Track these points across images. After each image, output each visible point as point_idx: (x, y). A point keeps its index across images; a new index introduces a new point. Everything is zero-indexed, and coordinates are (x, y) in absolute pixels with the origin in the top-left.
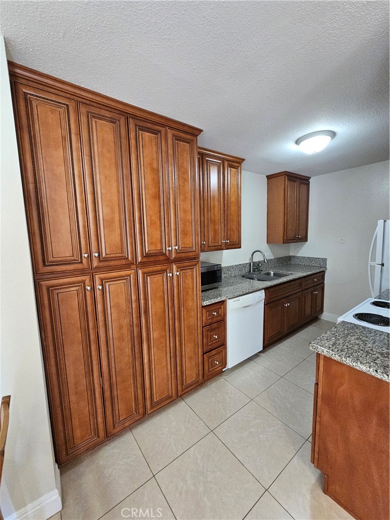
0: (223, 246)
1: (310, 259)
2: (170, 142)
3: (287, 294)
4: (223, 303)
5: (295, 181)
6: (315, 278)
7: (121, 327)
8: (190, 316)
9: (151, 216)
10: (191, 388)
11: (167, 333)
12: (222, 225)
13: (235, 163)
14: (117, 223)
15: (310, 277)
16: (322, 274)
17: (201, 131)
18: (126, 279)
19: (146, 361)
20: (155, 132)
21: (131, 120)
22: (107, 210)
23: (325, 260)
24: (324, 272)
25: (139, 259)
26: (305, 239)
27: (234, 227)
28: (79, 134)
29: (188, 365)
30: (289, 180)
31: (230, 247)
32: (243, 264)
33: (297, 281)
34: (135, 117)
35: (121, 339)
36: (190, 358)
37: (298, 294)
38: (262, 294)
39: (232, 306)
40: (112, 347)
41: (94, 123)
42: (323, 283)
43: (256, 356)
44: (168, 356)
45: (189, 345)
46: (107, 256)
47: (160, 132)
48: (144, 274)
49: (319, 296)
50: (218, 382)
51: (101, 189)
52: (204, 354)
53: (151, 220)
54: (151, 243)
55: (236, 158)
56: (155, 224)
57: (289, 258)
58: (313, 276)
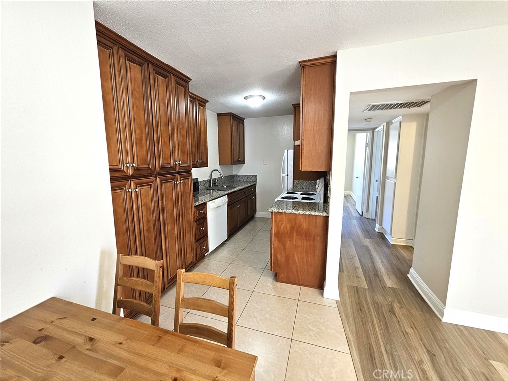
0: (198, 165)
1: (247, 176)
2: (173, 85)
3: (238, 199)
4: (205, 204)
5: (236, 120)
6: (252, 188)
7: (148, 222)
8: (188, 214)
9: (164, 138)
10: (190, 267)
11: (175, 226)
12: (197, 149)
13: (203, 102)
14: (144, 141)
15: (249, 188)
16: (254, 186)
17: (191, 80)
18: (150, 185)
19: (163, 248)
20: (165, 77)
21: (150, 65)
22: (138, 131)
23: (256, 176)
24: (256, 184)
25: (158, 170)
26: (243, 162)
27: (204, 151)
28: (119, 71)
29: (188, 250)
30: (233, 119)
31: (202, 165)
32: (206, 180)
33: (243, 190)
34: (153, 64)
35: (149, 230)
36: (189, 245)
37: (243, 200)
38: (225, 199)
39: (211, 206)
40: (143, 237)
41: (128, 65)
42: (256, 192)
43: (223, 243)
44: (177, 244)
45: (188, 235)
46: (139, 166)
47: (168, 77)
48: (161, 181)
49: (255, 200)
50: (204, 262)
51: (134, 115)
52: (196, 241)
53: (164, 141)
54: (164, 159)
55: (203, 99)
56: (166, 144)
57: (233, 176)
58: (250, 187)
